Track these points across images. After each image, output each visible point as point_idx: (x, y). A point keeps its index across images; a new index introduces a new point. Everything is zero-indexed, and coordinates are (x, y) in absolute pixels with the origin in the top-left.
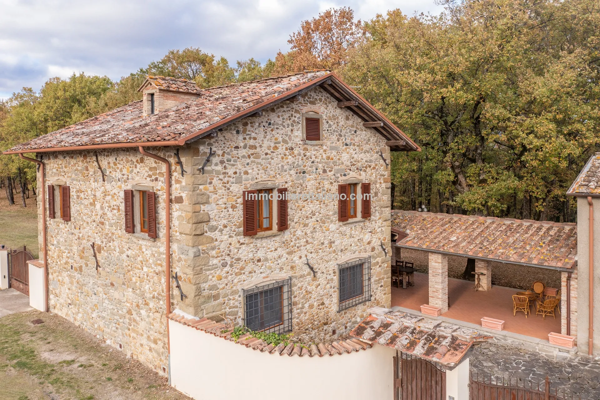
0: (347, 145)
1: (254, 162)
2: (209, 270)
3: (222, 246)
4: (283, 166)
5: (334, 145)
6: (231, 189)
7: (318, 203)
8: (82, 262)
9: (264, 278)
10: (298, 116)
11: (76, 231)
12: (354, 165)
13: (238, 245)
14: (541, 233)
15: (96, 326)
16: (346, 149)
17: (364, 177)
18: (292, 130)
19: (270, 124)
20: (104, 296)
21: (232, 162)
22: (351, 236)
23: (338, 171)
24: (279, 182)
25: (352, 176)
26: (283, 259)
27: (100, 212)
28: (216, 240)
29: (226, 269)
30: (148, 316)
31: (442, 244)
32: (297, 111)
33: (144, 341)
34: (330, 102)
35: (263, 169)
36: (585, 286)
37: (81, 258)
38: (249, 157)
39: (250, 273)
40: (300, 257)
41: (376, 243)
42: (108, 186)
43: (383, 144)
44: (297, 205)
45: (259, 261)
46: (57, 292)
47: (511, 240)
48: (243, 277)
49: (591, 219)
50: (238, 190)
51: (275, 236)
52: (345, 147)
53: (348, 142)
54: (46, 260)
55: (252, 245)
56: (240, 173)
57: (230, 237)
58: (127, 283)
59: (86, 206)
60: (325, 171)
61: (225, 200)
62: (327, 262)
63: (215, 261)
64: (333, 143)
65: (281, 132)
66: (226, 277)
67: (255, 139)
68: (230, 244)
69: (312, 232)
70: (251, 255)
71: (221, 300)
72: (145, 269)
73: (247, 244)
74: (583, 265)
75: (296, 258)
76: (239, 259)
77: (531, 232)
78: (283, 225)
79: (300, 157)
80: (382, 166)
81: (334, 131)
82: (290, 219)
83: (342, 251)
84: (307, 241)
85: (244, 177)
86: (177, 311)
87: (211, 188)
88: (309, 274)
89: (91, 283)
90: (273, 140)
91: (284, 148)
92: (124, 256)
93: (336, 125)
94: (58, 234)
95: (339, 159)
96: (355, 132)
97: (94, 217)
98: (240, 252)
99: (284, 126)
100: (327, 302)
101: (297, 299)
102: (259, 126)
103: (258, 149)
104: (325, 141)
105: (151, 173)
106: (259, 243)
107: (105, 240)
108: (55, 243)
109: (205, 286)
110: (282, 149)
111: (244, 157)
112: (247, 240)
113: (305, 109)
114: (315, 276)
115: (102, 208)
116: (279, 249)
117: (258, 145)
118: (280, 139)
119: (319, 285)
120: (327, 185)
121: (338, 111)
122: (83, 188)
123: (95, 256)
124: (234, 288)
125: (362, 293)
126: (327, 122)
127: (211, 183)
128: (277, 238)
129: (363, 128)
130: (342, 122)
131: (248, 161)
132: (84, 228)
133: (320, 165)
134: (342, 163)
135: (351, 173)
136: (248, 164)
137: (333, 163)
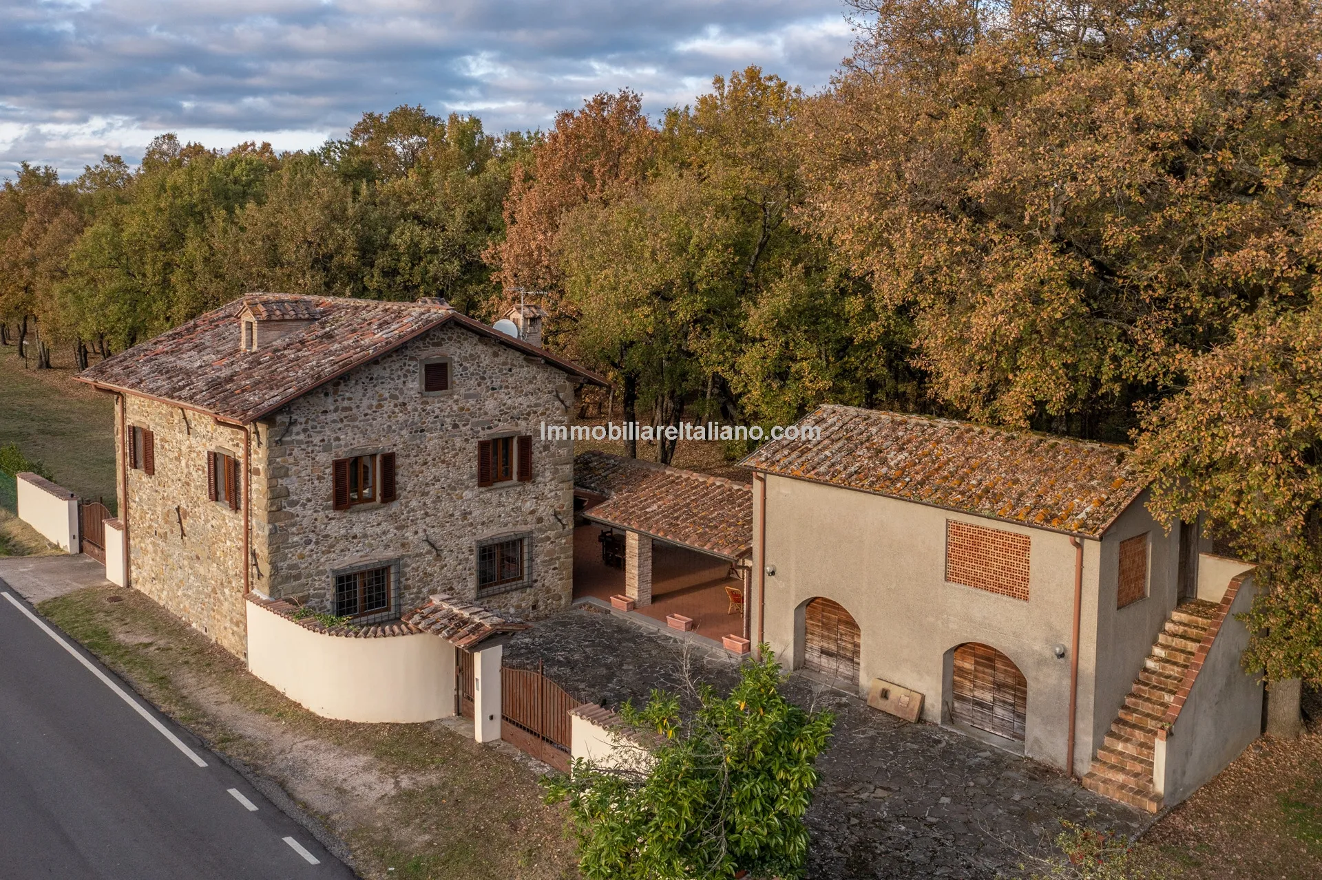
0: (493, 389)
1: (349, 426)
2: (288, 548)
3: (305, 523)
4: (390, 427)
5: (471, 392)
6: (317, 459)
7: (444, 465)
8: (167, 528)
9: (361, 557)
10: (414, 363)
11: (160, 489)
12: (506, 413)
13: (326, 521)
15: (182, 606)
16: (493, 395)
17: (523, 427)
18: (404, 382)
19: (372, 379)
20: (190, 571)
21: (318, 429)
22: (500, 504)
23: (478, 424)
24: (385, 445)
25: (504, 428)
26: (390, 536)
27: (186, 471)
28: (298, 516)
29: (309, 547)
30: (231, 596)
32: (412, 359)
33: (228, 624)
34: (465, 339)
35: (361, 432)
37: (166, 523)
38: (342, 420)
39: (342, 551)
40: (416, 533)
41: (544, 510)
42: (193, 441)
43: (560, 379)
44: (411, 470)
45: (355, 537)
46: (140, 562)
48: (333, 556)
50: (325, 459)
51: (377, 509)
52: (490, 392)
53: (496, 384)
54: (126, 521)
55: (345, 520)
56: (329, 440)
57: (315, 511)
58: (212, 557)
59: (171, 460)
60: (455, 426)
61: (309, 471)
62: (459, 537)
63: (295, 539)
64: (470, 389)
65: (389, 386)
66: (310, 556)
67: (350, 399)
68: (316, 519)
69: (434, 502)
70: (343, 532)
71: (303, 580)
72: (228, 543)
73: (339, 519)
74: (757, 555)
75: (409, 534)
76: (327, 536)
78: (389, 494)
79: (417, 413)
80: (558, 409)
81: (472, 374)
82: (401, 488)
83: (483, 523)
84: (426, 514)
85: (334, 444)
86: (255, 592)
87: (291, 460)
88: (429, 552)
89: (177, 553)
90: (377, 397)
91: (392, 405)
92: (209, 526)
93: (475, 367)
94: (140, 489)
95: (480, 409)
96: (510, 370)
97: (179, 475)
98: (329, 527)
99: (393, 379)
100: (456, 586)
101: (409, 582)
102: (356, 384)
103: (355, 410)
104: (457, 389)
105: (232, 437)
106: (354, 517)
107: (190, 504)
108: (137, 499)
109: (284, 565)
110: (388, 406)
111: (334, 421)
112: (338, 514)
113: (424, 355)
114: (438, 555)
115: (187, 466)
116: (384, 524)
117: (353, 406)
118: (387, 395)
119: (446, 565)
120: (458, 442)
121: (480, 347)
122: (168, 438)
123: (180, 522)
124: (321, 568)
125: (518, 577)
126: (461, 365)
127: (290, 454)
128: (381, 511)
129: (525, 364)
130: (486, 361)
131: (340, 425)
132: (169, 487)
133: (448, 420)
134: (486, 413)
135: (501, 424)
136: (340, 429)
137: (470, 414)
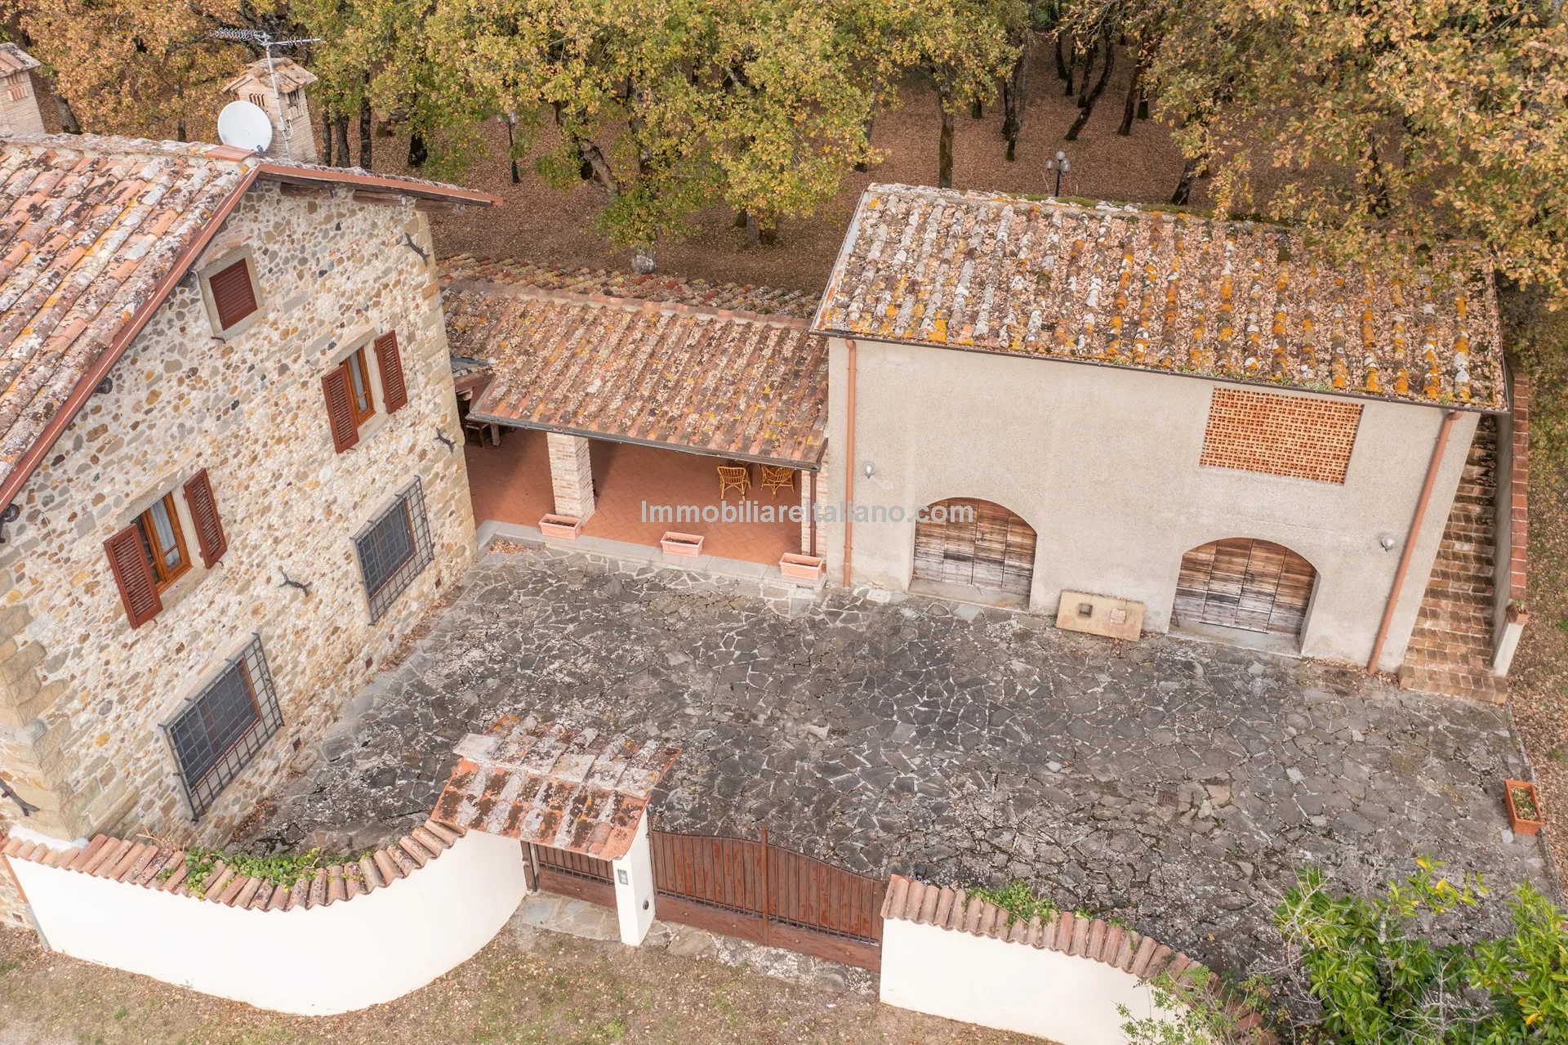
0: (322, 273)
1: (111, 462)
2: (75, 741)
3: (90, 681)
4: (181, 426)
5: (293, 295)
6: (73, 556)
7: (282, 446)
9: (200, 672)
10: (189, 284)
13: (125, 653)
14: (767, 352)
16: (324, 285)
17: (376, 321)
18: (183, 329)
21: (58, 500)
22: (372, 462)
23: (314, 348)
24: (185, 466)
25: (350, 336)
26: (233, 610)
28: (73, 677)
29: (112, 715)
31: (571, 407)
34: (260, 198)
35: (137, 463)
36: (840, 480)
38: (95, 459)
39: (167, 684)
40: (269, 581)
41: (426, 439)
43: (408, 213)
44: (235, 483)
45: (180, 649)
47: (710, 382)
48: (154, 702)
49: (852, 370)
50: (88, 548)
51: (201, 581)
52: (320, 281)
53: (325, 263)
55: (156, 633)
56: (84, 509)
57: (102, 650)
60: (283, 369)
61: (66, 587)
62: (329, 548)
63: (83, 718)
64: (288, 293)
65: (159, 350)
66: (118, 728)
68: (107, 663)
69: (282, 515)
70: (159, 653)
71: (120, 774)
73: (145, 637)
74: (837, 448)
75: (259, 589)
76: (135, 677)
77: (748, 349)
78: (214, 548)
79: (219, 378)
80: (413, 266)
81: (286, 261)
82: (228, 523)
83: (355, 506)
84: (276, 541)
85: (95, 511)
87: (25, 587)
88: (294, 598)
90: (144, 382)
91: (174, 383)
93: (288, 245)
95: (311, 320)
96: (338, 227)
98: (133, 661)
99: (161, 333)
100: (341, 622)
101: (279, 661)
103: (113, 428)
104: (270, 300)
106: (170, 617)
109: (77, 774)
110: (168, 390)
111: (82, 469)
112: (141, 631)
114: (307, 594)
116: (218, 598)
117: (107, 420)
118: (160, 368)
119: (321, 601)
120: (293, 395)
121: (287, 204)
124: (142, 734)
125: (412, 551)
126: (266, 252)
128: (210, 581)
129: (356, 206)
130: (301, 226)
131: (96, 469)
133: (270, 364)
134: (321, 323)
135: (346, 330)
136: (97, 478)
137: (299, 337)
